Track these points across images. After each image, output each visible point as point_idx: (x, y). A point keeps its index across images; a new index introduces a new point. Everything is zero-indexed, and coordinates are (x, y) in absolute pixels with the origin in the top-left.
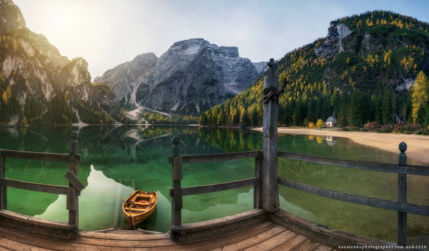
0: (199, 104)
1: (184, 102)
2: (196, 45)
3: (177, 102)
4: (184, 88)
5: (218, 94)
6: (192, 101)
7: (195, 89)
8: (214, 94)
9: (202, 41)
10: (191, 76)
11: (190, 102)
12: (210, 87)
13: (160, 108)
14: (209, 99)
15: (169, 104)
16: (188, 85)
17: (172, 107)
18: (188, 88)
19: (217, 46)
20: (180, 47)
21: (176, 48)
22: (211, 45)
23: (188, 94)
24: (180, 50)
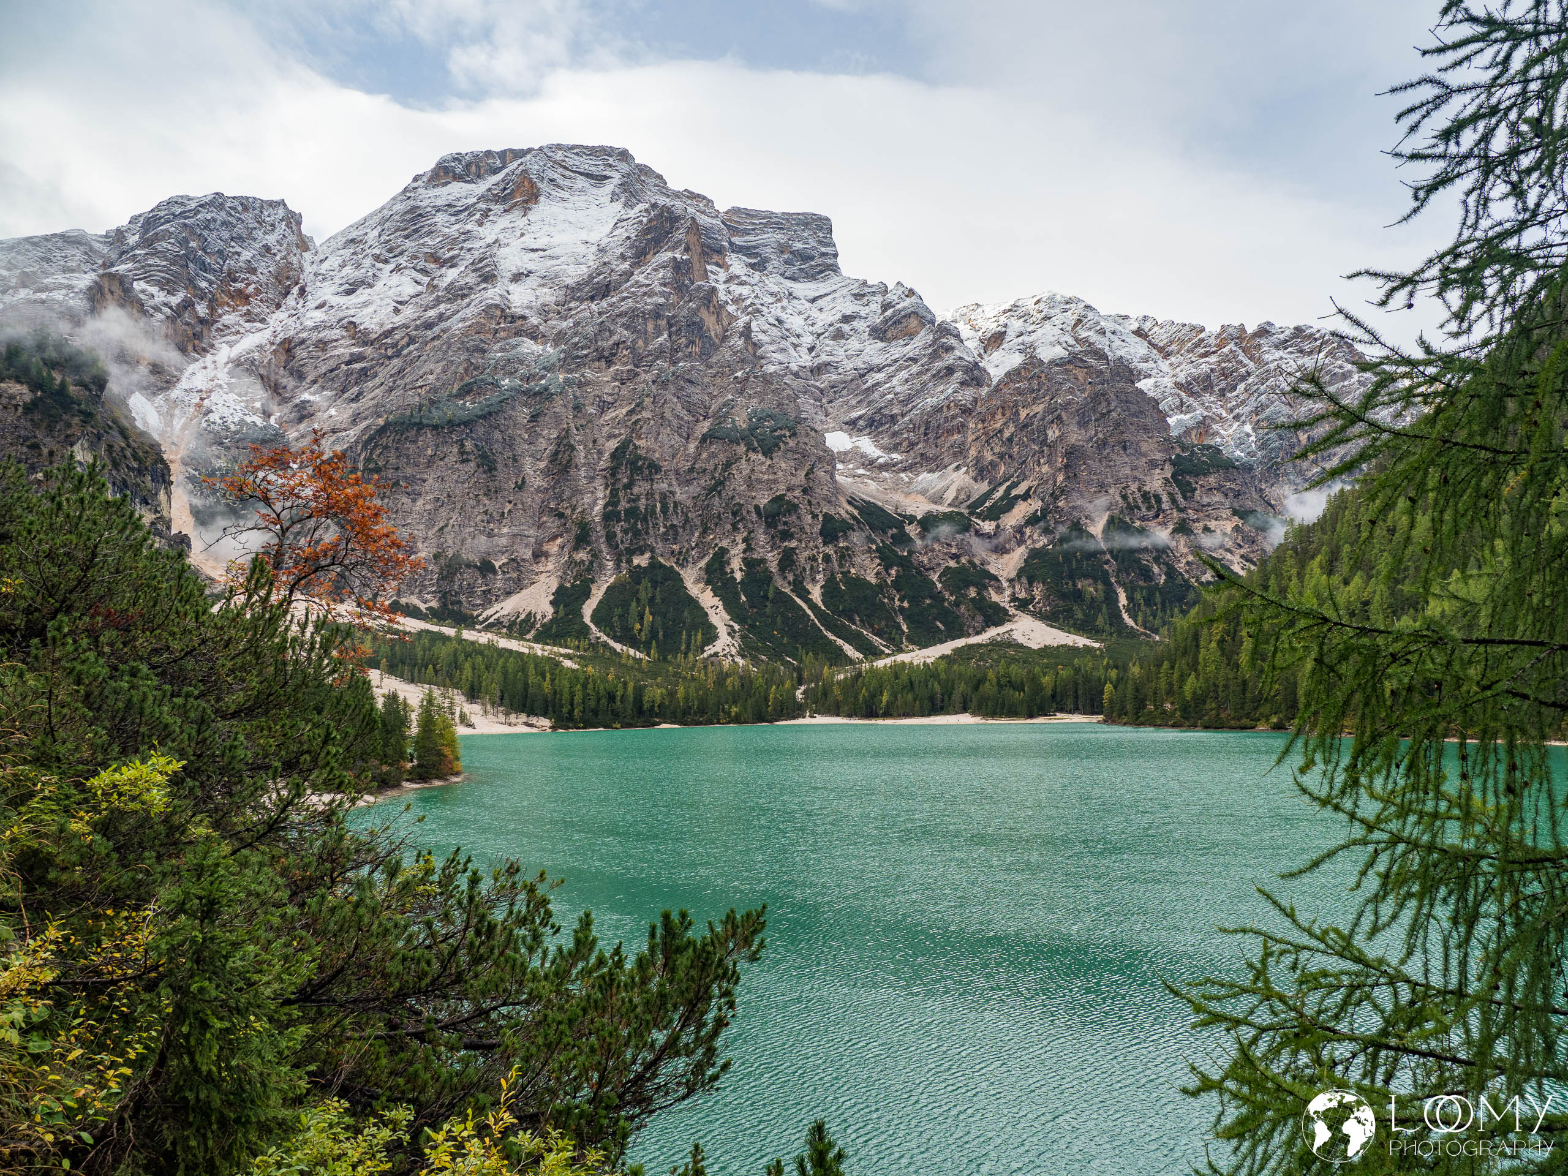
0: (708, 569)
1: (595, 555)
2: (587, 185)
3: (539, 555)
4: (581, 456)
5: (809, 502)
6: (652, 551)
7: (654, 468)
8: (794, 508)
9: (624, 167)
10: (615, 379)
11: (641, 561)
12: (753, 456)
13: (414, 600)
14: (761, 537)
15: (486, 568)
16: (601, 441)
17: (509, 594)
18: (603, 464)
19: (709, 202)
20: (482, 187)
21: (456, 191)
22: (677, 195)
23: (613, 501)
24: (486, 214)
